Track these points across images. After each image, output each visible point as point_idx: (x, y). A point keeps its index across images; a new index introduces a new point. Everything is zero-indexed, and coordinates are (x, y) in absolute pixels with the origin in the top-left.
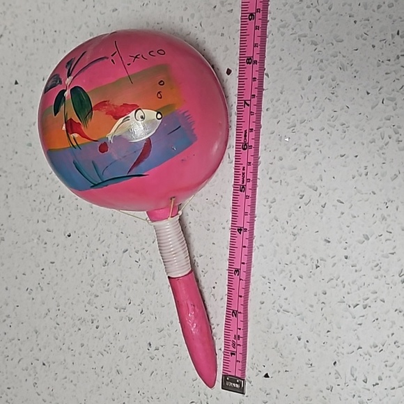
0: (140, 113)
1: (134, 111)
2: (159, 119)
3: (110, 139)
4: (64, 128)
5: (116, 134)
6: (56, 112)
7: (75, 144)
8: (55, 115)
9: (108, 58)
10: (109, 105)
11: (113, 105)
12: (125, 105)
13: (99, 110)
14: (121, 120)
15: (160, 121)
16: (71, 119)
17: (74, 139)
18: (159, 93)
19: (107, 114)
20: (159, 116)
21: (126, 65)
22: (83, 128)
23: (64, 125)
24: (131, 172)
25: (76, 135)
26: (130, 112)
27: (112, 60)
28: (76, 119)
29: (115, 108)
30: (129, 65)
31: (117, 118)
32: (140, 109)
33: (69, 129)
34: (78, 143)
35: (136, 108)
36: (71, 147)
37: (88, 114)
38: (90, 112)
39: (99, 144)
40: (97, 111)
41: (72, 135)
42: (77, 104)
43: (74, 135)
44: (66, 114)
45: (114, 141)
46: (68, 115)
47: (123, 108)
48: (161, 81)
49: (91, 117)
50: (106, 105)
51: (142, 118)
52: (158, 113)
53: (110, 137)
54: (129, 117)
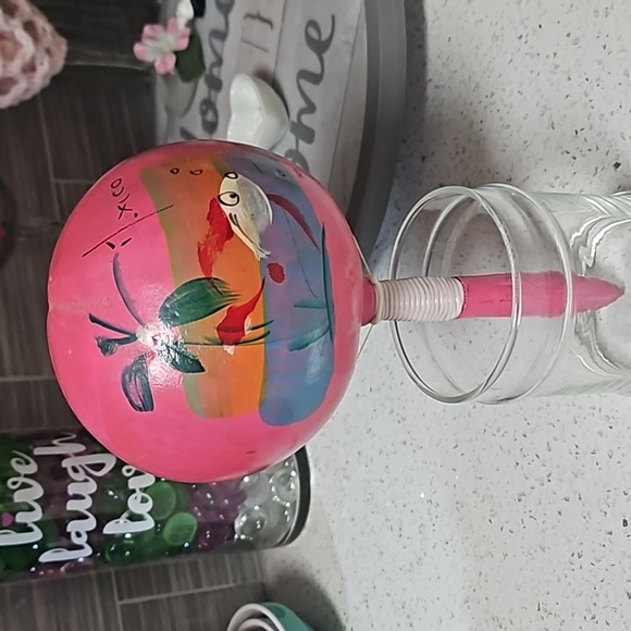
0: (226, 198)
1: (222, 206)
2: (237, 177)
3: (263, 256)
4: (230, 349)
6: (198, 367)
7: (262, 331)
8: (203, 370)
9: (117, 255)
10: (205, 244)
11: (208, 236)
12: (209, 218)
13: (212, 264)
14: (234, 228)
15: (240, 176)
16: (218, 329)
17: (254, 329)
18: (192, 173)
19: (221, 250)
20: (232, 175)
21: (137, 218)
22: (238, 305)
23: (225, 347)
24: (317, 241)
25: (248, 323)
26: (222, 211)
27: (123, 244)
28: (221, 315)
29: (213, 234)
30: (136, 215)
31: (231, 234)
32: (219, 197)
33: (233, 335)
34: (262, 322)
35: (216, 202)
36: (265, 343)
37: (215, 287)
38: (213, 283)
39: (269, 280)
40: (213, 268)
41: (246, 333)
42: (193, 311)
43: (246, 328)
44: (207, 342)
45: (267, 250)
46: (209, 335)
47: (214, 222)
48: (172, 171)
49: (223, 282)
50: (206, 250)
51: (233, 196)
52: (226, 175)
53: (260, 255)
54: (230, 215)
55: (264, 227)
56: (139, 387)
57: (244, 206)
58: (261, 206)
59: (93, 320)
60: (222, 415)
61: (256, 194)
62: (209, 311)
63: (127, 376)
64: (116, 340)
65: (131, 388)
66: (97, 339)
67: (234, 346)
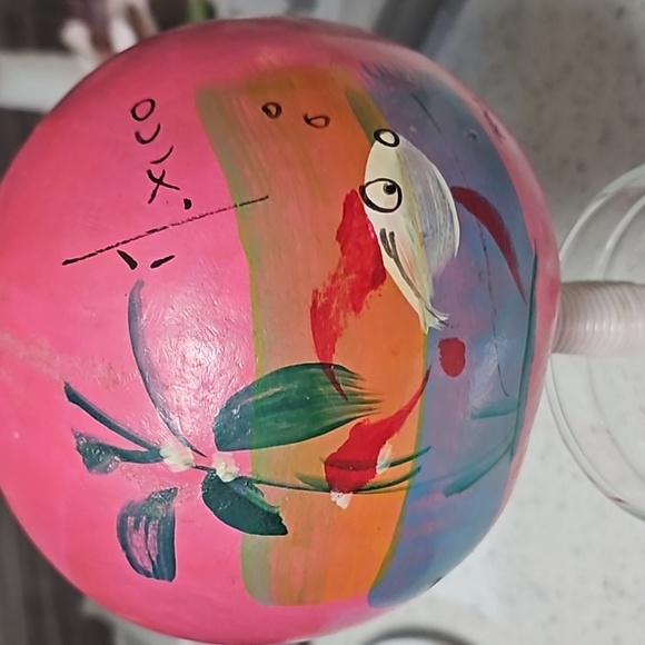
0: (376, 193)
1: (367, 209)
2: (397, 142)
3: (435, 324)
4: (342, 500)
5: (427, 292)
6: (273, 525)
7: (407, 467)
9: (140, 284)
10: (330, 292)
11: (334, 277)
12: (342, 235)
13: (335, 337)
14: (388, 262)
16: (327, 463)
17: (392, 465)
18: (308, 121)
19: (357, 309)
20: (387, 137)
21: (190, 212)
22: (374, 419)
23: (334, 495)
25: (386, 453)
26: (367, 224)
27: (156, 265)
28: (337, 438)
29: (347, 272)
30: (188, 204)
31: (380, 275)
32: (363, 189)
33: (354, 476)
34: (411, 452)
35: (356, 201)
36: (408, 488)
37: (336, 383)
38: (332, 376)
39: (438, 371)
40: (337, 346)
41: (379, 472)
42: (284, 425)
43: (380, 462)
44: (301, 484)
45: (443, 311)
46: (307, 473)
47: (350, 245)
48: (265, 109)
49: (352, 375)
50: (327, 306)
51: (391, 188)
52: (377, 137)
53: (430, 321)
54: (383, 232)
55: (443, 264)
56: (152, 542)
57: (411, 214)
58: (439, 213)
59: (74, 398)
60: (301, 601)
61: (432, 186)
62: (316, 429)
63: (131, 520)
64: (116, 451)
65: (136, 540)
66: (78, 437)
67: (351, 495)
